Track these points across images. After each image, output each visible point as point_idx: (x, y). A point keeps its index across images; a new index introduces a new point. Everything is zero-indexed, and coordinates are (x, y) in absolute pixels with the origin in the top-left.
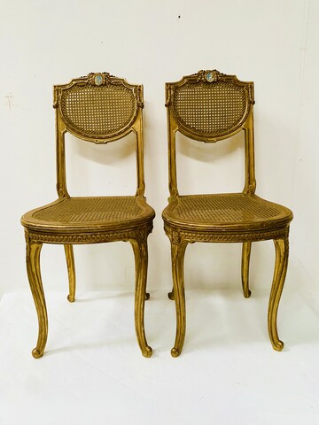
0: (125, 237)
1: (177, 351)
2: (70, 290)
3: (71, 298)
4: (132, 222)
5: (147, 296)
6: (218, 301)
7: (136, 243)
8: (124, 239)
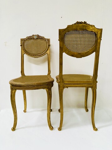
0: (44, 88)
2: (25, 108)
3: (25, 111)
4: (46, 83)
5: (51, 110)
6: (75, 111)
7: (48, 90)
8: (43, 88)
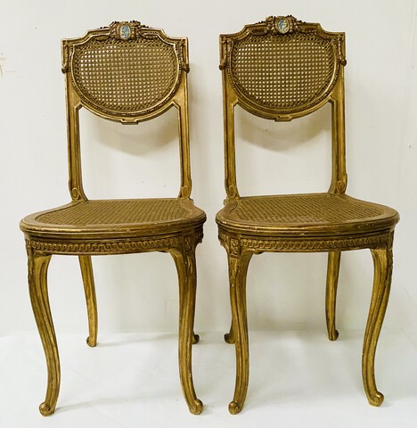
0: (165, 246)
1: (237, 406)
2: (90, 330)
3: (92, 342)
4: (174, 225)
5: (196, 339)
6: (293, 345)
7: (179, 255)
8: (162, 248)
